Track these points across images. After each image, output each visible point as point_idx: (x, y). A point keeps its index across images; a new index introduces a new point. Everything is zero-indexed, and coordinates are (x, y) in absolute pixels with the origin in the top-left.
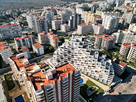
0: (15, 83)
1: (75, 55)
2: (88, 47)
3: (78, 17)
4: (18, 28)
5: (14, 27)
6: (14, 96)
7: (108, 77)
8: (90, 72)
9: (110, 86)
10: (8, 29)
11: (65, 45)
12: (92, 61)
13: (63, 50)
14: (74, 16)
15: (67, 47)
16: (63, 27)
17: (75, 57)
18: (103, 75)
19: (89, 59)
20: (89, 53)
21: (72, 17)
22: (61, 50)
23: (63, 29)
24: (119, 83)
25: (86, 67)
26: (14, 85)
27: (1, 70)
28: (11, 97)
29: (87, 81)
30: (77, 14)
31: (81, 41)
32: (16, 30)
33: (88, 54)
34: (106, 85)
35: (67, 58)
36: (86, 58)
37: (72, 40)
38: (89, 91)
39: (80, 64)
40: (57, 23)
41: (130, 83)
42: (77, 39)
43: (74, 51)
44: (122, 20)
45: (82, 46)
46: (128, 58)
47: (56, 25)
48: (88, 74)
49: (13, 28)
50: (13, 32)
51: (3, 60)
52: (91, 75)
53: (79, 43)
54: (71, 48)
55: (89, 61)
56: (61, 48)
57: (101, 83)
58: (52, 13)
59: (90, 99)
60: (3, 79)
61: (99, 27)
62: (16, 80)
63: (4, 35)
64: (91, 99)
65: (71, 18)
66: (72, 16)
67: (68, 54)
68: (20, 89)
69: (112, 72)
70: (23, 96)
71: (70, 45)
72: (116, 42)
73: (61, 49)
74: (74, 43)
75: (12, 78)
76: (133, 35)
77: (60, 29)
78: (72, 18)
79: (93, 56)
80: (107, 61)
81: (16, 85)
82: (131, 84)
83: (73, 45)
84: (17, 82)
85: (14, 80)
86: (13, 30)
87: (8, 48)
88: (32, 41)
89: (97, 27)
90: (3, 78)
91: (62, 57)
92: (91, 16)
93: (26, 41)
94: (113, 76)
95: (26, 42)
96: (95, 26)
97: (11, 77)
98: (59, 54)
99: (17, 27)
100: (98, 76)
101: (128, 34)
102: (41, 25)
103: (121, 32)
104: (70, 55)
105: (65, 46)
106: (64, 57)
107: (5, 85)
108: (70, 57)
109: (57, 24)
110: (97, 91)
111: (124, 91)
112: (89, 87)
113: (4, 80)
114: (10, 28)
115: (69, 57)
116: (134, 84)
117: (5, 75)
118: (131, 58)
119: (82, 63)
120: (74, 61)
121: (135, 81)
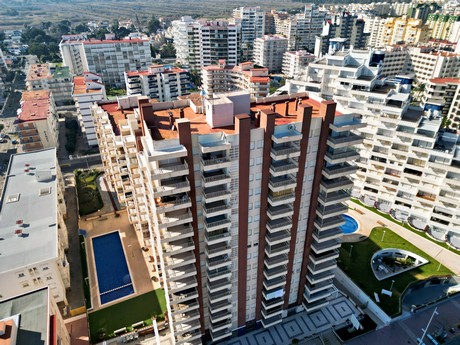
0: (106, 199)
2: (397, 90)
3: (355, 28)
4: (142, 52)
5: (131, 49)
6: (92, 231)
8: (392, 198)
10: (113, 54)
11: (295, 83)
12: (405, 149)
14: (339, 22)
16: (292, 62)
18: (455, 211)
19: (395, 139)
20: (399, 111)
21: (331, 26)
23: (292, 69)
25: (373, 175)
26: (101, 205)
27: (71, 157)
28: (84, 232)
29: (374, 230)
30: (350, 16)
32: (136, 57)
33: (394, 117)
36: (380, 132)
38: (381, 267)
40: (272, 46)
45: (368, 84)
47: (267, 53)
48: (381, 206)
49: (127, 49)
50: (127, 65)
51: (80, 128)
53: (355, 70)
57: (438, 243)
58: (260, 14)
59: (384, 291)
60: (70, 183)
61: (441, 59)
62: (109, 192)
63: (99, 72)
64: (389, 293)
65: (325, 32)
66: (333, 22)
68: (118, 216)
70: (122, 235)
71: (317, 83)
74: (336, 72)
75: (98, 183)
78: (330, 30)
79: (415, 125)
81: (108, 204)
83: (328, 80)
84: (113, 197)
85: (103, 188)
86: (125, 57)
87: (100, 89)
88: (179, 88)
89: (432, 57)
90: (73, 180)
92: (408, 28)
93: (159, 83)
95: (159, 89)
96: (423, 55)
97: (95, 181)
99: (140, 48)
100: (428, 214)
102: (217, 45)
107: (72, 198)
109: (271, 50)
110: (418, 270)
112: (384, 250)
113: (73, 184)
114: (119, 49)
117: (80, 173)
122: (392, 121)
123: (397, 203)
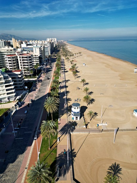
7: (7, 90)
34: (9, 102)
41: (37, 89)
76: (13, 51)
82: (40, 90)
94: (12, 84)
101: (7, 50)
111: (36, 98)
116: (43, 88)
118: (24, 68)
121: (42, 86)
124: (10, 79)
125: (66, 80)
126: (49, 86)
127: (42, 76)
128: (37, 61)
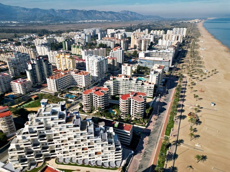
1: (55, 138)
2: (75, 118)
3: (44, 64)
7: (116, 156)
8: (87, 157)
9: (121, 167)
11: (30, 127)
12: (86, 140)
13: (28, 137)
14: (35, 62)
15: (35, 129)
16: (17, 86)
17: (55, 141)
18: (108, 155)
19: (82, 138)
20: (79, 128)
21: (32, 65)
22: (24, 138)
23: (18, 89)
24: (131, 157)
25: (78, 151)
31: (60, 111)
33: (78, 130)
34: (116, 169)
35: (40, 149)
36: (75, 137)
37: (43, 113)
39: (68, 149)
41: (143, 151)
42: (53, 110)
43: (52, 131)
44: (111, 60)
45: (64, 120)
46: (131, 114)
48: (85, 162)
52: (90, 162)
53: (57, 116)
54: (43, 129)
55: (82, 140)
56: (24, 133)
57: (107, 169)
61: (83, 76)
65: (30, 67)
66: (32, 63)
67: (40, 140)
69: (118, 146)
71: (41, 123)
72: (112, 94)
73: (24, 135)
76: (129, 81)
77: (11, 90)
78: (32, 67)
79: (85, 131)
80: (108, 131)
82: (145, 152)
83: (46, 122)
89: (80, 75)
91: (30, 149)
92: (66, 58)
94: (121, 151)
96: (76, 75)
98: (23, 146)
100: (101, 159)
101: (123, 80)
103: (114, 79)
104: (46, 141)
105: (30, 129)
106: (32, 148)
108: (46, 144)
111: (139, 168)
115: (43, 145)
116: (148, 151)
118: (135, 113)
119: (70, 147)
120: (56, 149)
121: (148, 145)
122: (78, 132)
123: (90, 159)
124: (120, 147)
125: (179, 139)
126: (156, 148)
127: (152, 122)
128: (151, 92)
